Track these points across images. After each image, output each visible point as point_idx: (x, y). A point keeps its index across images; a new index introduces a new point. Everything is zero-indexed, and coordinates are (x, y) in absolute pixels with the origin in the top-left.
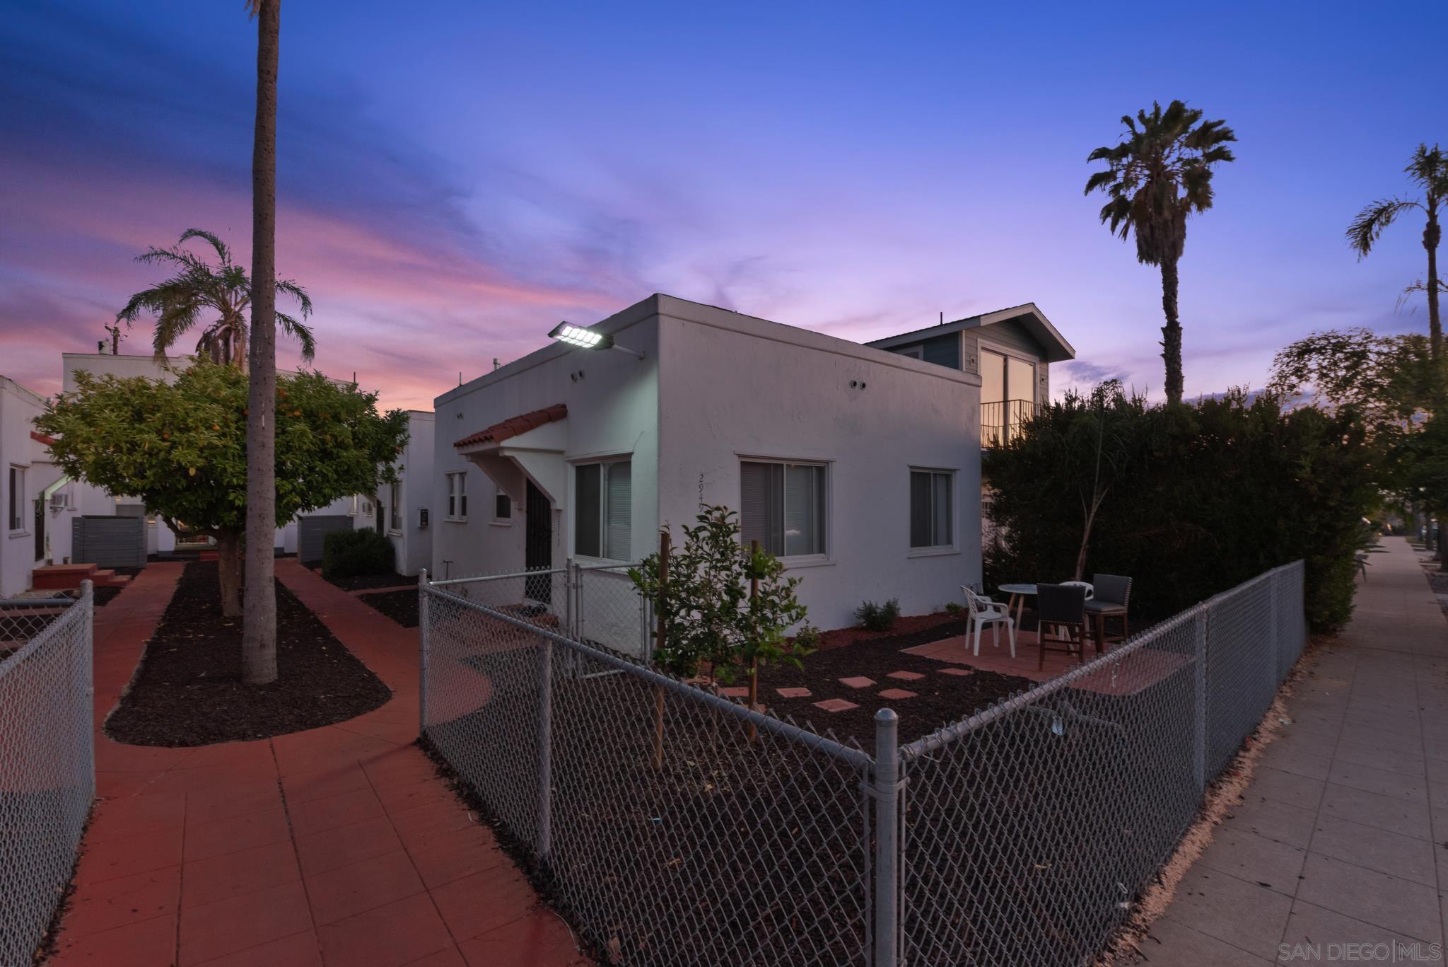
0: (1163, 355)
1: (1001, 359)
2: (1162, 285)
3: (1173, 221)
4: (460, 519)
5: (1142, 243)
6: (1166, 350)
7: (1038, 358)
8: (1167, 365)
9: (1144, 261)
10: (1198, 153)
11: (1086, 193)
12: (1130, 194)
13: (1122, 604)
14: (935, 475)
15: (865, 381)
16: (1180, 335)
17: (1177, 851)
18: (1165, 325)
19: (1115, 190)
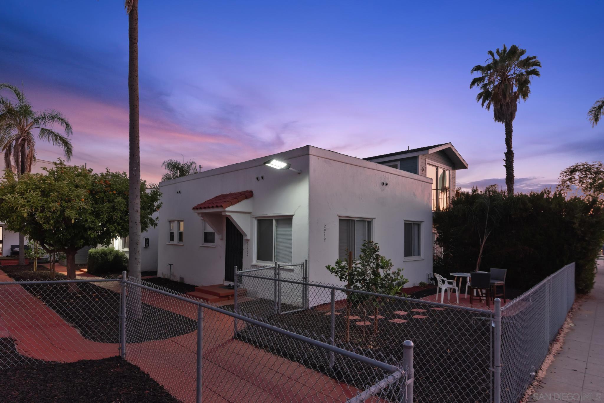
0: (505, 166)
1: (435, 168)
2: (505, 132)
3: (511, 102)
4: (178, 243)
5: (497, 112)
6: (506, 163)
7: (451, 168)
8: (507, 170)
9: (497, 121)
10: (524, 71)
11: (471, 87)
12: (491, 88)
13: (503, 281)
14: (414, 224)
15: (387, 183)
16: (513, 156)
17: (544, 362)
18: (506, 152)
19: (485, 86)
